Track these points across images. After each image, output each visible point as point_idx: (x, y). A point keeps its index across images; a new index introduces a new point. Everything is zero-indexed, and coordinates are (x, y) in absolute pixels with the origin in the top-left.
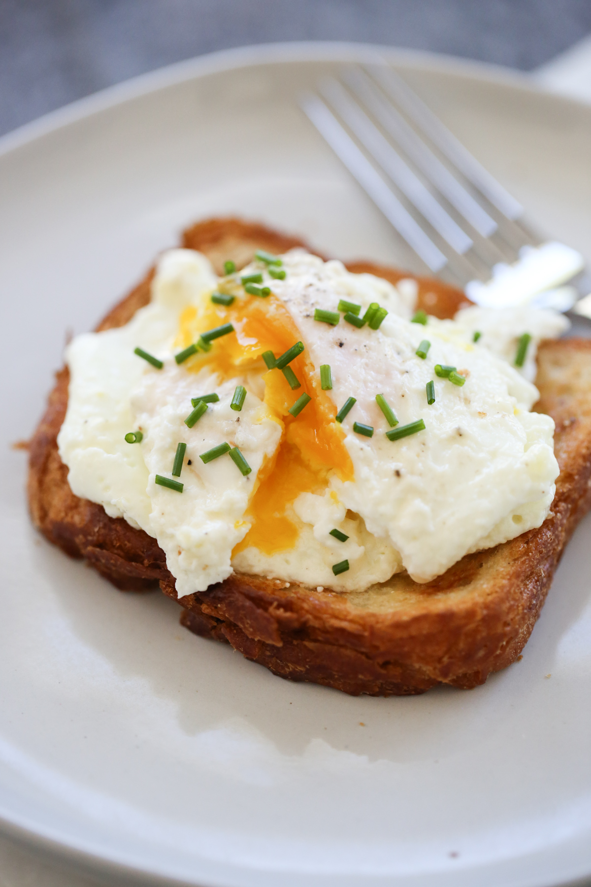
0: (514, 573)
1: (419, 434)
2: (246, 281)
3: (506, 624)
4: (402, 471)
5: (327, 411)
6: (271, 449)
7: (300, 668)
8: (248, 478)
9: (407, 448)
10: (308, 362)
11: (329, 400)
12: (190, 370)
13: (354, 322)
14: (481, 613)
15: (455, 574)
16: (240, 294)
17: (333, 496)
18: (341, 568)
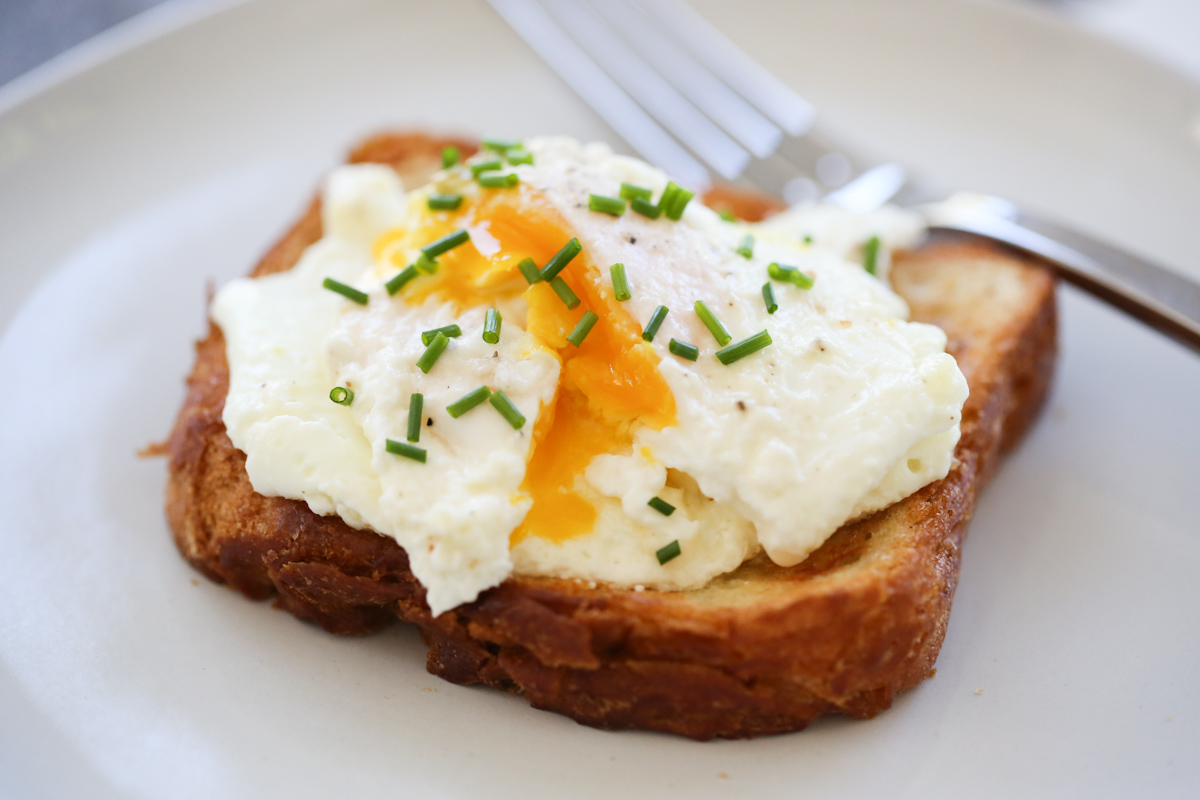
0: (921, 539)
1: (763, 351)
2: (477, 172)
3: (920, 611)
4: (748, 402)
5: (626, 330)
6: (549, 394)
7: (623, 705)
8: (522, 434)
9: (748, 371)
10: (589, 265)
11: (628, 315)
12: (410, 301)
13: (645, 211)
14: (887, 592)
15: (832, 551)
16: (472, 191)
17: (645, 453)
18: (669, 554)
